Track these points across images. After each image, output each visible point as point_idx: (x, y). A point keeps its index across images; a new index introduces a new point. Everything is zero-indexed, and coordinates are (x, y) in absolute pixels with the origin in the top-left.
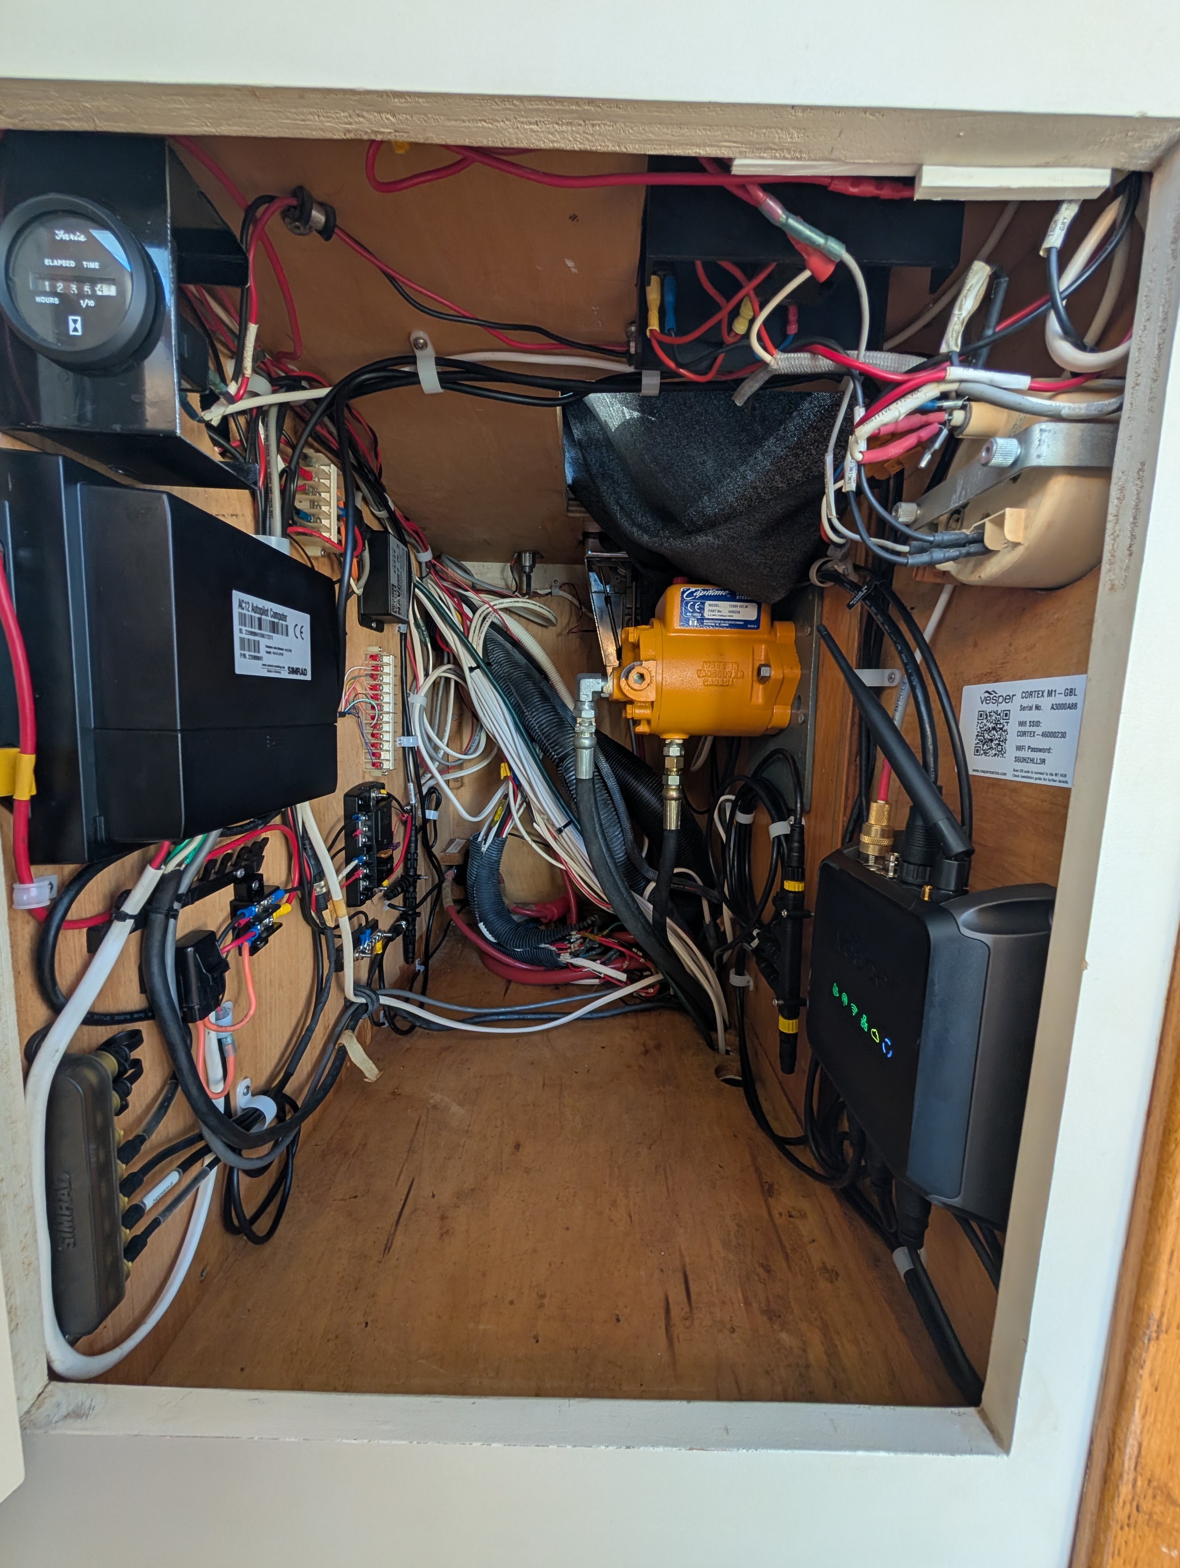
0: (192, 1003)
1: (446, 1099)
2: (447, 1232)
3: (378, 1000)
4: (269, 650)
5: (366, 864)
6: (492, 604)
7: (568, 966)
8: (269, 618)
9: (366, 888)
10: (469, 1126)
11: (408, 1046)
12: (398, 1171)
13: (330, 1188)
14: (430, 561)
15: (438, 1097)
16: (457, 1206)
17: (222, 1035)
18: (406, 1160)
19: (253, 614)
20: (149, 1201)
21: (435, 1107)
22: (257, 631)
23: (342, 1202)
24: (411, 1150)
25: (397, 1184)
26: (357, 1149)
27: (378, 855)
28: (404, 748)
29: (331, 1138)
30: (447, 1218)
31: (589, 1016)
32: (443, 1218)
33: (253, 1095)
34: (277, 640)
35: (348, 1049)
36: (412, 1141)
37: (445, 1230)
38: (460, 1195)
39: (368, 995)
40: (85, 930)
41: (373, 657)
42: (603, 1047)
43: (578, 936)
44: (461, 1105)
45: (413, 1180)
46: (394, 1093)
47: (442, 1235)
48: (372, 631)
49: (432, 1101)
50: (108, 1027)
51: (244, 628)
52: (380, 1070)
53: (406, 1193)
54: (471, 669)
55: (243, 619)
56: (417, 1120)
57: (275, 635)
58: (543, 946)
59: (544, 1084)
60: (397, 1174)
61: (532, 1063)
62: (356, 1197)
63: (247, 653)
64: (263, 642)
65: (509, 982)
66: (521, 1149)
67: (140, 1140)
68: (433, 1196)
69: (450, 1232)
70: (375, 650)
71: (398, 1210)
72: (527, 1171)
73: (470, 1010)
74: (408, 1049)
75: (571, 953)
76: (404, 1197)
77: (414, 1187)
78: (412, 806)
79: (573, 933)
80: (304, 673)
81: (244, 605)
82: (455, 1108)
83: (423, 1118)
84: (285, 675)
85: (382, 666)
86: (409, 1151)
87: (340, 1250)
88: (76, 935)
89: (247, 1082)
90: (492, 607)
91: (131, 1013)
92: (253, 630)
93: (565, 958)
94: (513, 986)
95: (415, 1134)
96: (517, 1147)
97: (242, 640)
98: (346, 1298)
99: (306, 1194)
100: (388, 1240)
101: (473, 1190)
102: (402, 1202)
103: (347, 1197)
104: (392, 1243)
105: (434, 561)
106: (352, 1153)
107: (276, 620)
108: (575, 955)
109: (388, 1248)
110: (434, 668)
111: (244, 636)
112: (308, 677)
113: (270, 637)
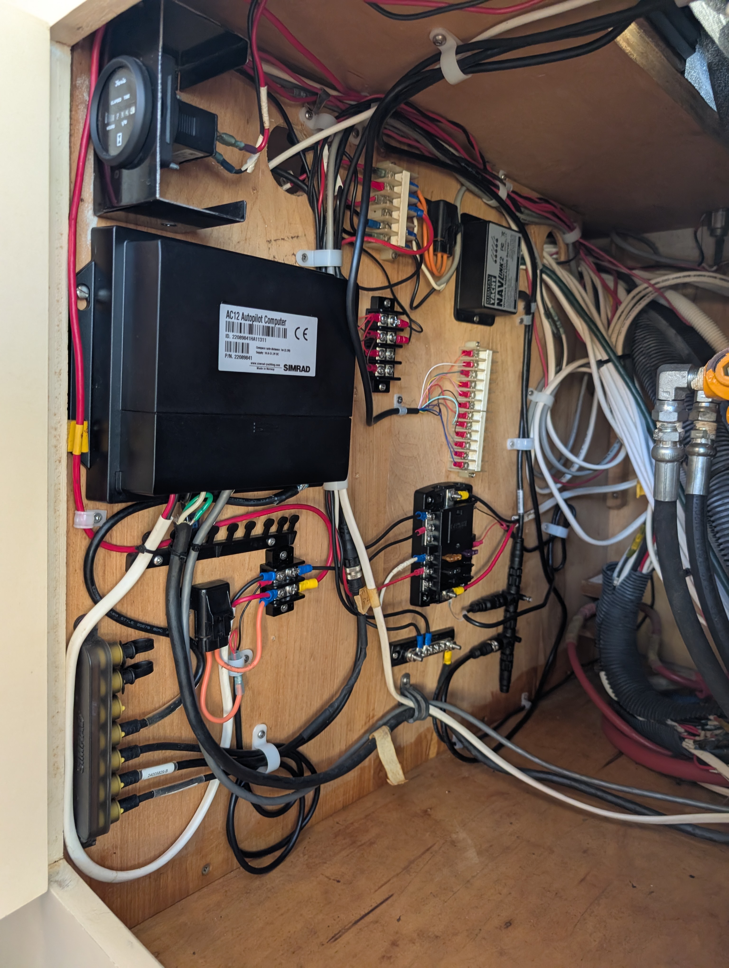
0: (201, 635)
1: (470, 841)
2: (389, 958)
3: (428, 709)
4: (259, 350)
5: (430, 565)
6: (653, 282)
7: (690, 757)
8: (264, 324)
9: (429, 590)
10: (473, 877)
11: (466, 774)
12: (385, 880)
13: (325, 863)
14: (577, 241)
15: (462, 835)
16: (413, 942)
17: (233, 674)
18: (398, 875)
19: (243, 322)
20: (147, 774)
21: (453, 843)
22: (247, 335)
23: (326, 879)
24: (406, 869)
25: (376, 891)
26: (364, 843)
27: (444, 558)
28: (518, 451)
29: (352, 823)
30: (397, 946)
31: (689, 829)
32: (394, 944)
33: (268, 741)
34: (271, 342)
35: (378, 743)
36: (412, 862)
37: (389, 955)
38: (421, 934)
39: (417, 701)
40: (125, 554)
41: (467, 353)
42: (692, 877)
43: (716, 723)
44: (480, 853)
45: (392, 896)
46: (425, 812)
47: (383, 957)
48: (475, 326)
49: (454, 836)
50: (137, 631)
51: (231, 334)
52: (406, 778)
53: (379, 902)
54: (600, 363)
55: (230, 327)
56: (429, 846)
57: (267, 338)
58: (669, 722)
59: (583, 880)
60: (383, 882)
61: (585, 852)
62: (338, 881)
63: (233, 354)
64: (253, 345)
65: (621, 754)
66: (510, 928)
67: (144, 724)
68: (399, 920)
69: (392, 960)
70: (471, 345)
71: (363, 913)
72: (502, 953)
73: (536, 760)
74: (464, 778)
75: (695, 742)
76: (374, 905)
77: (389, 902)
78: (519, 515)
79: (711, 717)
80: (306, 369)
81: (232, 315)
82: (472, 854)
83: (436, 848)
84: (280, 371)
85: (477, 362)
86: (404, 869)
87: (301, 915)
88: (118, 557)
89: (263, 727)
90: (653, 286)
91: (152, 627)
92: (242, 335)
93: (689, 745)
94: (622, 760)
95: (420, 857)
96: (509, 924)
97: (228, 344)
98: (283, 954)
99: (306, 857)
100: (340, 931)
101: (437, 937)
102: (371, 908)
103: (332, 878)
104: (340, 936)
105: (582, 241)
106: (359, 844)
107: (271, 325)
108: (701, 746)
109: (335, 938)
110: (568, 363)
111: (230, 339)
112: (312, 373)
113: (262, 340)
